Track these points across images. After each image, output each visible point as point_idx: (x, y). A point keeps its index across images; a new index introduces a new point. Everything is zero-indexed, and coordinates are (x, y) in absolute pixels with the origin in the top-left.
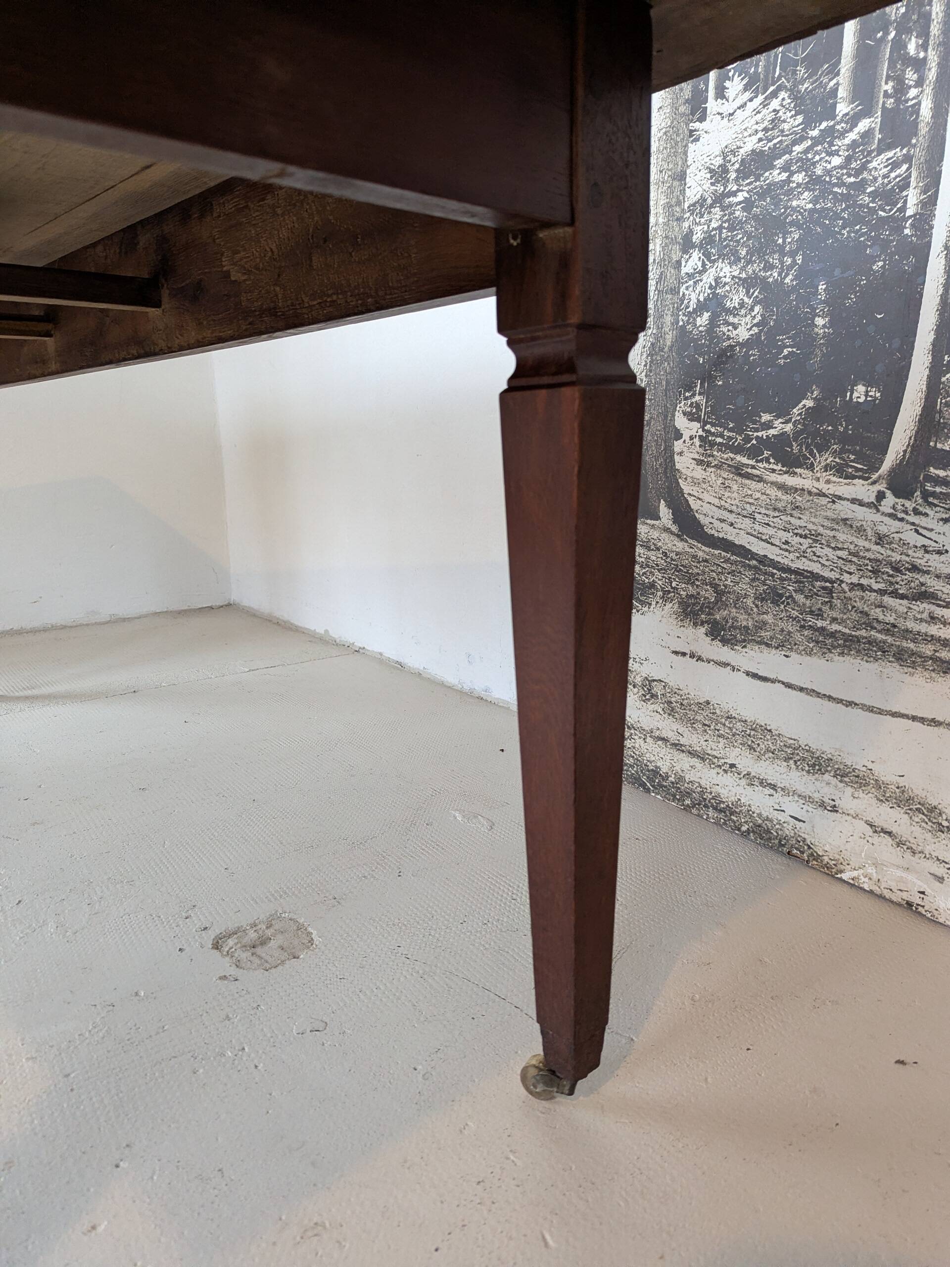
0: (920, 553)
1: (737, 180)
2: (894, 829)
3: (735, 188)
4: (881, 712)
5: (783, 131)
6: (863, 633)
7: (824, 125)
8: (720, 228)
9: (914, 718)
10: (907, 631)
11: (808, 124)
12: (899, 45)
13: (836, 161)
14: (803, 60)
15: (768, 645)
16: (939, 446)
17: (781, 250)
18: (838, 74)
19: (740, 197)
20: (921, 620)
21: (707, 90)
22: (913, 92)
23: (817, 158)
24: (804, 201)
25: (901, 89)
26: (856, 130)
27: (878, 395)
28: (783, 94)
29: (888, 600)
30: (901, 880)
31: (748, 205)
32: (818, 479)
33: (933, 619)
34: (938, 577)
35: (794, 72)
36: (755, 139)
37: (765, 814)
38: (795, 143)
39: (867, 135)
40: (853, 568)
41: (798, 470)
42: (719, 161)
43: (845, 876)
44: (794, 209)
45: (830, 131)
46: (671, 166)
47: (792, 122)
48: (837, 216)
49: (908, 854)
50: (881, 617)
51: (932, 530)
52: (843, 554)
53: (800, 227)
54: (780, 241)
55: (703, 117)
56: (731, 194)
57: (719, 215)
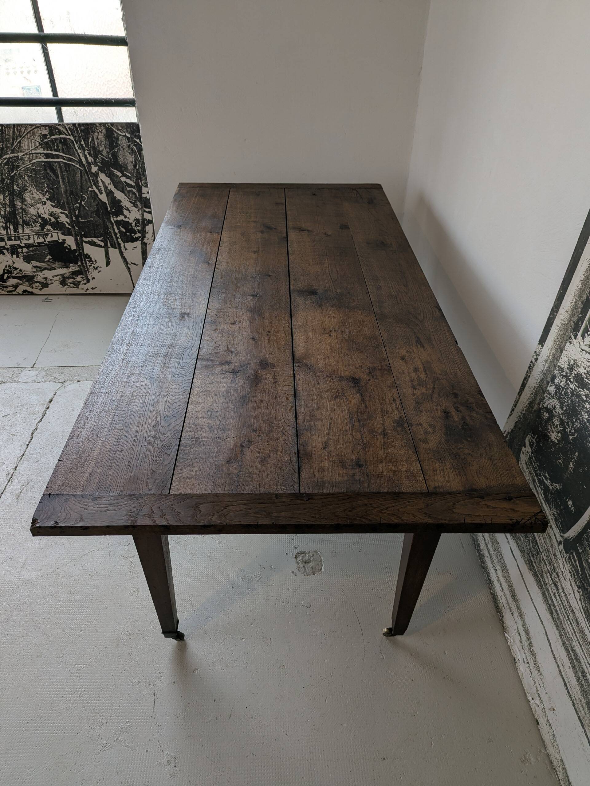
0: (561, 573)
1: (574, 378)
2: (522, 637)
3: (572, 380)
4: (533, 603)
6: (540, 576)
8: (563, 388)
9: (539, 615)
10: (548, 590)
15: (519, 548)
16: (579, 548)
17: (573, 424)
20: (552, 592)
21: (581, 327)
27: (574, 511)
29: (548, 574)
30: (516, 651)
31: (572, 392)
32: (550, 515)
33: (554, 595)
34: (561, 585)
36: (584, 370)
37: (497, 594)
40: (546, 554)
41: (547, 505)
42: (572, 362)
44: (582, 415)
46: (560, 341)
49: (521, 647)
50: (545, 578)
51: (566, 570)
52: (546, 547)
53: (581, 424)
54: (574, 420)
55: (575, 338)
56: (570, 381)
57: (565, 383)
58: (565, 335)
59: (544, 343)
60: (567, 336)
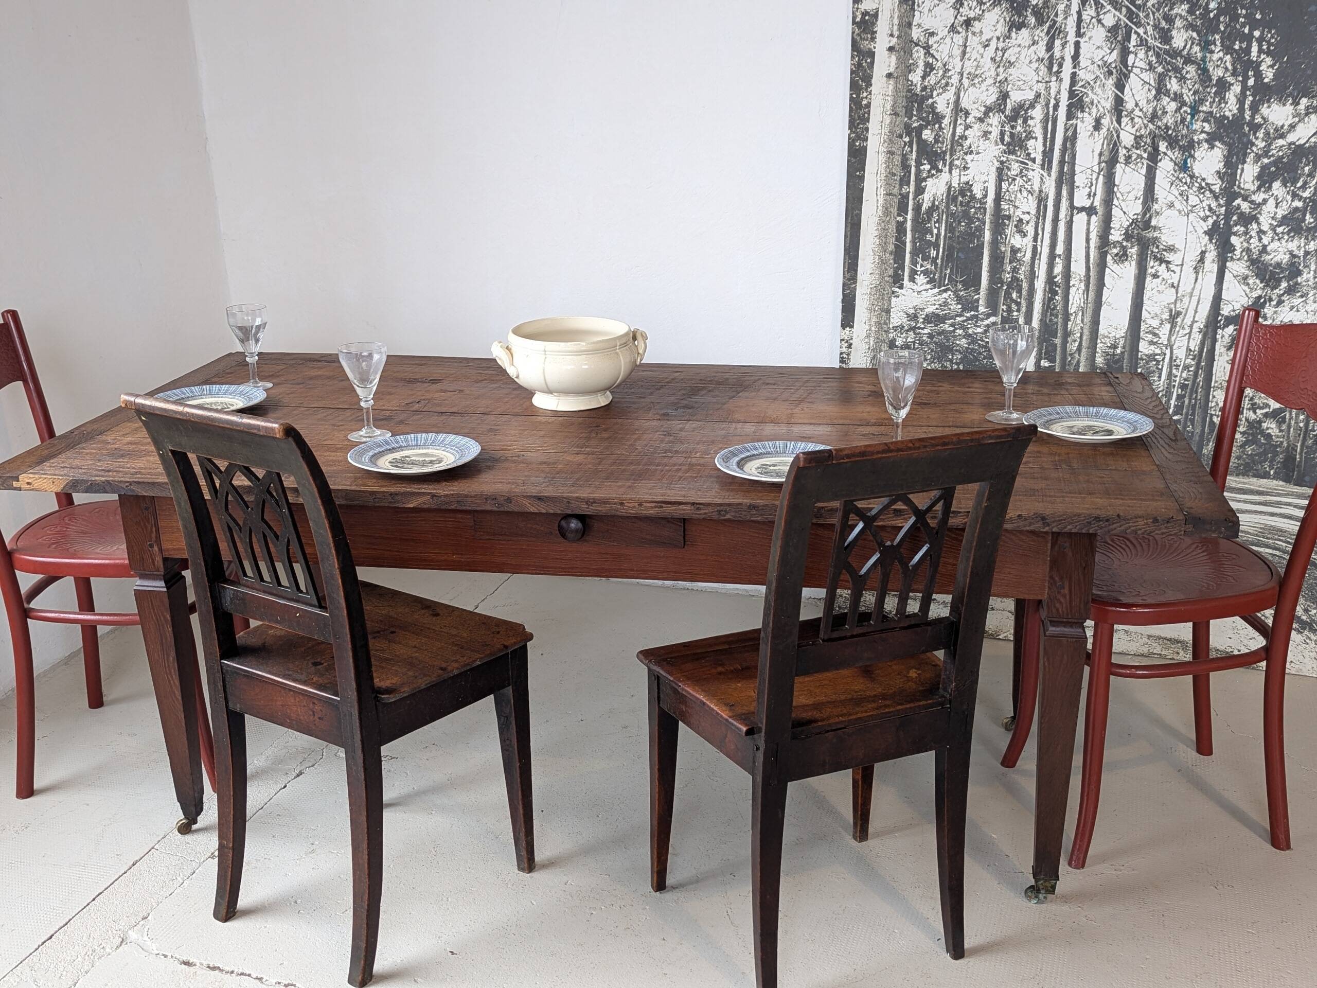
1: (923, 323)
3: (923, 326)
5: (950, 309)
7: (972, 313)
8: (914, 342)
11: (964, 309)
12: (1008, 294)
13: (979, 330)
14: (961, 282)
17: (951, 361)
18: (979, 294)
19: (926, 331)
21: (903, 275)
22: (1015, 313)
23: (969, 326)
24: (963, 342)
25: (1010, 311)
26: (989, 320)
28: (949, 293)
31: (931, 336)
35: (956, 285)
36: (934, 307)
38: (957, 316)
39: (994, 324)
42: (912, 311)
43: (1000, 637)
44: (958, 345)
45: (976, 317)
46: (879, 304)
47: (956, 307)
48: (980, 353)
53: (961, 353)
54: (950, 357)
55: (901, 287)
56: (919, 328)
57: (913, 336)
58: (883, 294)
59: (853, 323)
60: (888, 294)
